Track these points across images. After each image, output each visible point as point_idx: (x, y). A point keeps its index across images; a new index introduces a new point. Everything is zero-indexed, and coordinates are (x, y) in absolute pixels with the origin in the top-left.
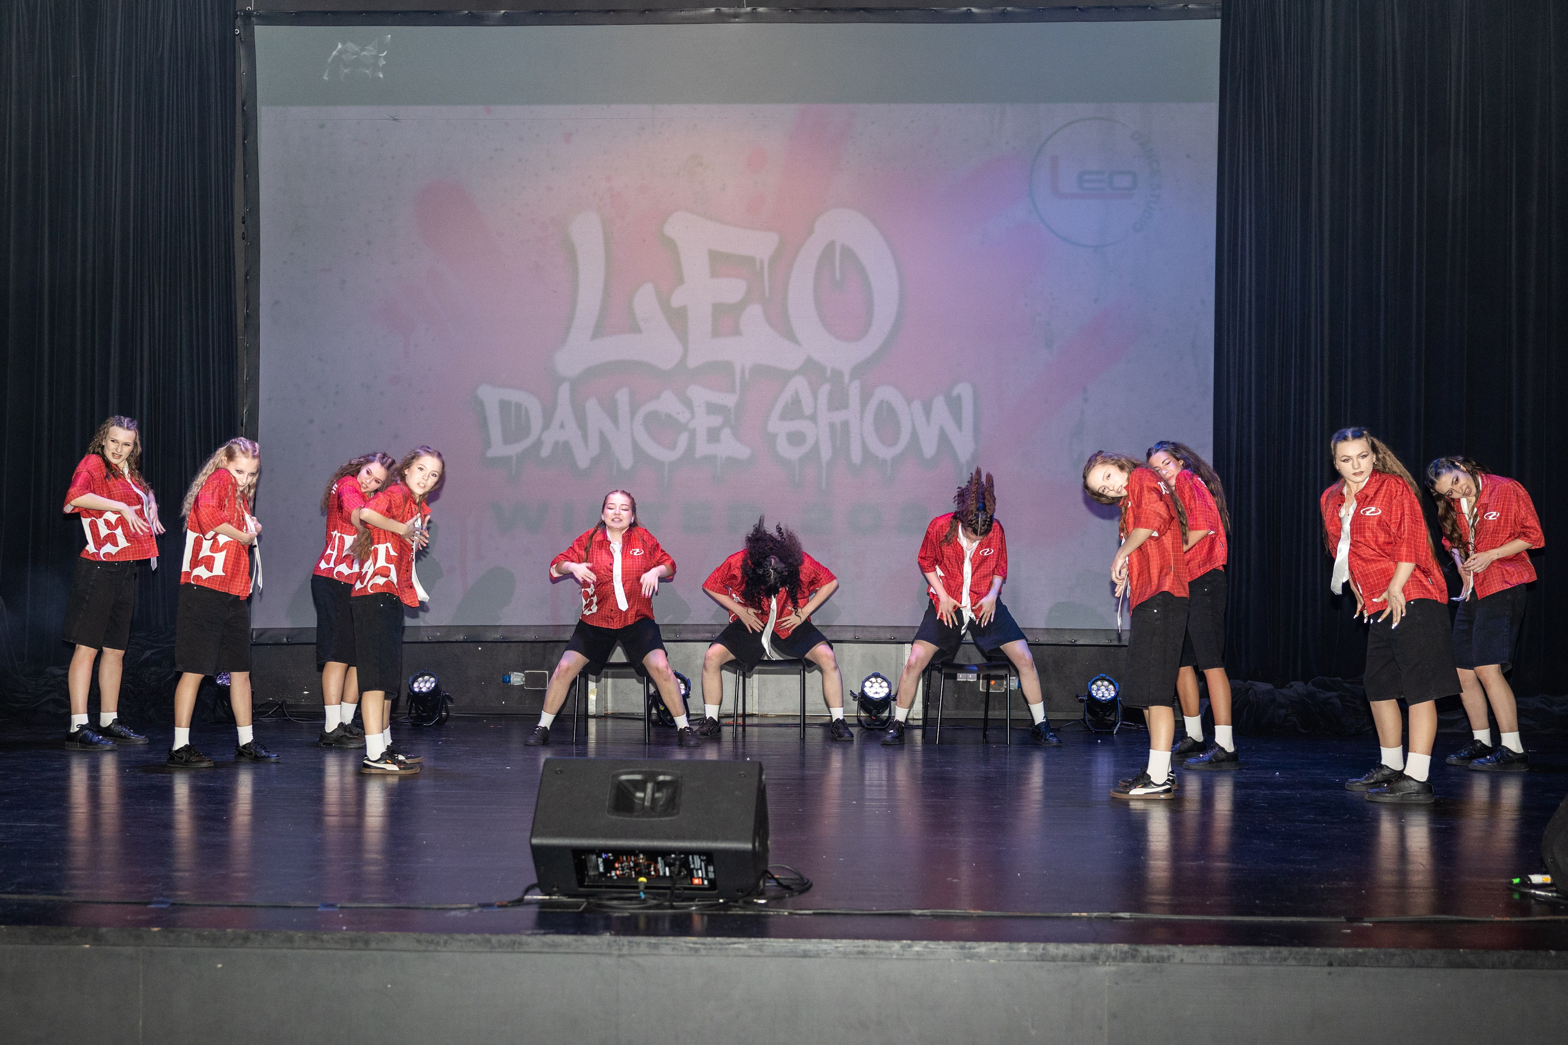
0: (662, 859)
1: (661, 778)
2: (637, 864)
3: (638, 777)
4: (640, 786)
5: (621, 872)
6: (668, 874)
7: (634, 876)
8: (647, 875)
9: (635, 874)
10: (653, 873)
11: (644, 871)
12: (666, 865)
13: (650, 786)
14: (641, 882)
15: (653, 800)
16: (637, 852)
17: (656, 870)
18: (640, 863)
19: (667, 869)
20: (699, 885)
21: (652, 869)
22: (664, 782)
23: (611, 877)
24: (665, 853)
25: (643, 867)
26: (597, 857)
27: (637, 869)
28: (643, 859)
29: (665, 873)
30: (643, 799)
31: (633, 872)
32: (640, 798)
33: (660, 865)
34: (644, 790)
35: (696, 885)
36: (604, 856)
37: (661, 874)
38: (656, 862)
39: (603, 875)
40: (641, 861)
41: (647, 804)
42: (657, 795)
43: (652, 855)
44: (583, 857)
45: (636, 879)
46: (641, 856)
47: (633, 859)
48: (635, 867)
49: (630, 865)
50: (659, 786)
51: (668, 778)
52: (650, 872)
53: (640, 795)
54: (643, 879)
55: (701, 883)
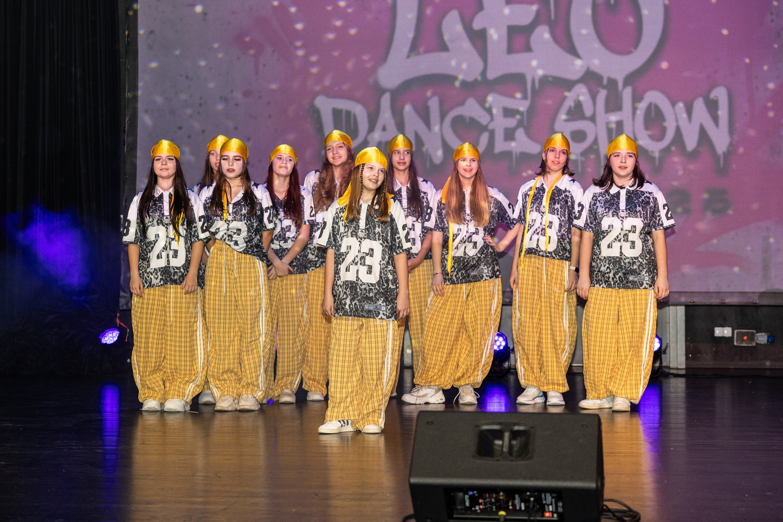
0: (519, 496)
1: (516, 428)
2: (497, 500)
4: (498, 434)
5: (484, 507)
6: (523, 508)
7: (494, 510)
8: (506, 509)
9: (496, 508)
10: (511, 507)
11: (503, 506)
12: (522, 501)
13: (507, 435)
14: (501, 515)
15: (511, 446)
16: (498, 490)
17: (514, 505)
18: (500, 499)
19: (523, 505)
20: (549, 517)
21: (510, 504)
22: (519, 432)
23: (476, 510)
24: (521, 491)
25: (502, 503)
26: (464, 494)
27: (497, 504)
28: (502, 496)
29: (521, 508)
30: (502, 446)
31: (494, 507)
32: (499, 445)
33: (517, 501)
34: (502, 439)
35: (547, 517)
36: (471, 493)
37: (518, 508)
38: (514, 499)
39: (469, 508)
40: (501, 498)
41: (505, 450)
42: (514, 442)
43: (511, 492)
44: (453, 494)
45: (496, 513)
46: (501, 494)
47: (494, 496)
48: (495, 503)
49: (491, 501)
50: (515, 435)
51: (522, 428)
52: (508, 506)
53: (498, 442)
54: (502, 513)
55: (551, 515)
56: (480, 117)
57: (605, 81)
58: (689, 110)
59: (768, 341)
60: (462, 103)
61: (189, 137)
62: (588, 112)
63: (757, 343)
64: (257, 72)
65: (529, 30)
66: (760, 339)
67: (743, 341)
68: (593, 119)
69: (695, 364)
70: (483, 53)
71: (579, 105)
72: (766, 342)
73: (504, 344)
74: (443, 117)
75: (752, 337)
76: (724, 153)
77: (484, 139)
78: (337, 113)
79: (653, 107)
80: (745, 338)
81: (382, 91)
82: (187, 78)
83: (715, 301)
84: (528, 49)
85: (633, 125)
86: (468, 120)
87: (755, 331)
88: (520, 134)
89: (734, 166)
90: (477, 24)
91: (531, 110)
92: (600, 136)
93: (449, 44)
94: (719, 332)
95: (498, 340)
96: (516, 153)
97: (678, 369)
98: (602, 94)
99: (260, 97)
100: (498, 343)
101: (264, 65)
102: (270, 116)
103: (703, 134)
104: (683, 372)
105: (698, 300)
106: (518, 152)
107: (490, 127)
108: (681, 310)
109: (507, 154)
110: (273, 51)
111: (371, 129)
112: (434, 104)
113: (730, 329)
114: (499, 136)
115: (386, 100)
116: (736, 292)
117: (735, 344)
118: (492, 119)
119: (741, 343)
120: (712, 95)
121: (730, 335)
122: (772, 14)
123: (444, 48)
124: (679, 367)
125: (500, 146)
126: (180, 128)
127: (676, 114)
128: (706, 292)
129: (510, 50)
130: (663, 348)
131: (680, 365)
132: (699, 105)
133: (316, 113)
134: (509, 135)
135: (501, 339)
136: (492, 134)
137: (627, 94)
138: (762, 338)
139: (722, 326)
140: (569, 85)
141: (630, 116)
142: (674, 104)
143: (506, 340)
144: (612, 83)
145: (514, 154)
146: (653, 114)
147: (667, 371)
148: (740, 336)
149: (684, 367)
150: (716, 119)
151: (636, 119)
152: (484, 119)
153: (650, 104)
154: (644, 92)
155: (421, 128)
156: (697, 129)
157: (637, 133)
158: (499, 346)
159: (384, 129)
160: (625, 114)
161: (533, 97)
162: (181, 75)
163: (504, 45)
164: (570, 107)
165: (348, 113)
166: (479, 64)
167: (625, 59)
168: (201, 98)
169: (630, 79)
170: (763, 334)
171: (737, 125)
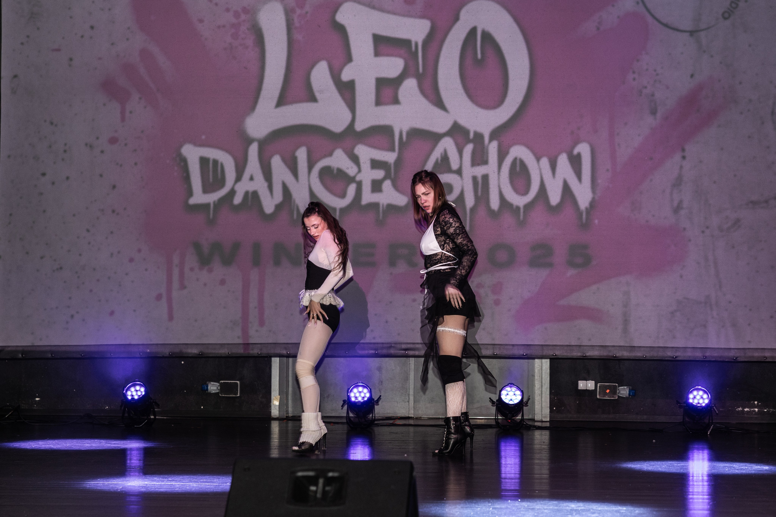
1: (330, 474)
3: (311, 474)
4: (314, 481)
13: (321, 481)
15: (324, 492)
22: (333, 478)
30: (316, 492)
32: (313, 491)
34: (316, 485)
41: (319, 495)
42: (328, 488)
50: (329, 481)
51: (336, 474)
53: (313, 488)
56: (348, 168)
57: (472, 135)
58: (553, 166)
59: (629, 394)
60: (330, 154)
61: (53, 183)
62: (455, 166)
63: (619, 396)
64: (123, 119)
65: (397, 82)
66: (622, 392)
67: (605, 394)
68: (459, 172)
69: (559, 417)
70: (352, 105)
71: (445, 158)
72: (628, 395)
73: (368, 395)
74: (310, 168)
75: (614, 391)
76: (587, 209)
77: (352, 190)
78: (204, 161)
79: (518, 162)
80: (608, 391)
81: (249, 141)
82: (52, 123)
83: (576, 354)
84: (396, 101)
85: (499, 179)
86: (335, 171)
87: (617, 384)
88: (387, 185)
89: (596, 221)
90: (346, 76)
91: (398, 161)
92: (465, 189)
93: (317, 95)
94: (582, 385)
95: (362, 392)
96: (383, 205)
97: (542, 422)
98: (469, 149)
99: (126, 145)
100: (363, 395)
101: (131, 112)
102: (136, 164)
103: (566, 189)
104: (548, 425)
105: (559, 353)
106: (385, 204)
107: (358, 178)
108: (546, 364)
109: (374, 206)
110: (140, 98)
111: (238, 179)
112: (302, 154)
113: (593, 382)
114: (367, 187)
115: (253, 150)
116: (596, 346)
117: (598, 397)
118: (360, 171)
119: (604, 397)
120: (576, 152)
121: (593, 388)
122: (634, 72)
123: (313, 99)
124: (543, 420)
125: (368, 197)
126: (44, 174)
127: (540, 169)
128: (567, 346)
129: (379, 102)
130: (525, 400)
131: (545, 417)
132: (563, 160)
133: (183, 162)
134: (377, 186)
135: (365, 390)
136: (359, 185)
137: (493, 148)
138: (624, 391)
139: (586, 379)
140: (436, 138)
141: (496, 170)
142: (538, 159)
143: (370, 392)
144: (479, 136)
145: (381, 206)
146: (518, 169)
147: (530, 423)
148: (603, 389)
149: (548, 420)
150: (579, 174)
151: (502, 173)
152: (350, 169)
153: (515, 159)
154: (510, 146)
155: (289, 178)
156: (561, 184)
157: (502, 186)
158: (363, 398)
159: (252, 179)
160: (491, 168)
161: (400, 149)
162: (45, 121)
163: (372, 97)
164: (437, 160)
165: (215, 162)
166: (347, 116)
167: (491, 113)
168: (66, 144)
169: (495, 134)
170: (625, 387)
171: (599, 181)
